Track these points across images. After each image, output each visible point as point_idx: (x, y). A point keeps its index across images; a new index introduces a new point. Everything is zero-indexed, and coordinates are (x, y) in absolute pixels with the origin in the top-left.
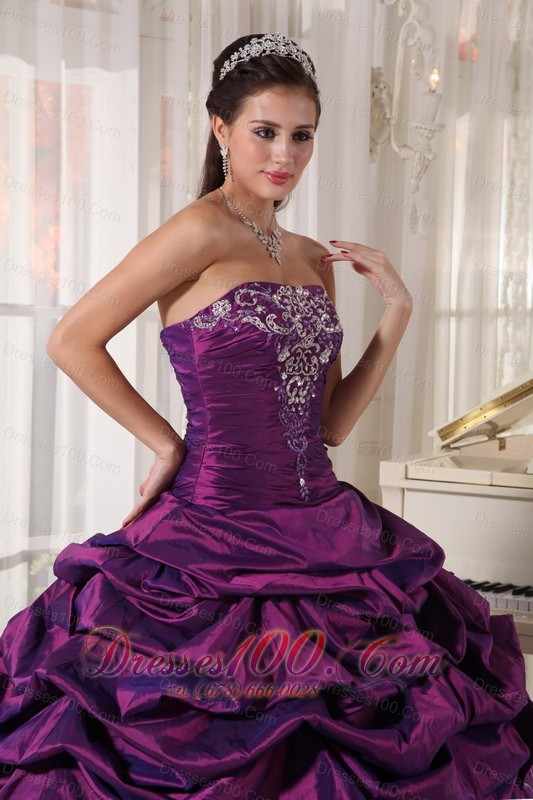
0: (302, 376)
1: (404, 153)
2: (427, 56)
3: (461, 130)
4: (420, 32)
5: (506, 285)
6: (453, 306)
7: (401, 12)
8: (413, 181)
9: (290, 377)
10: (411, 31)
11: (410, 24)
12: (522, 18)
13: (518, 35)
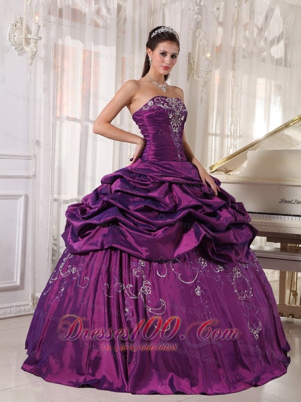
0: (176, 124)
1: (198, 79)
2: (206, 49)
3: (217, 75)
4: (204, 41)
5: (231, 126)
6: (214, 132)
7: (197, 35)
8: (201, 88)
9: (173, 124)
10: (201, 41)
11: (200, 38)
12: (236, 39)
13: (235, 45)
